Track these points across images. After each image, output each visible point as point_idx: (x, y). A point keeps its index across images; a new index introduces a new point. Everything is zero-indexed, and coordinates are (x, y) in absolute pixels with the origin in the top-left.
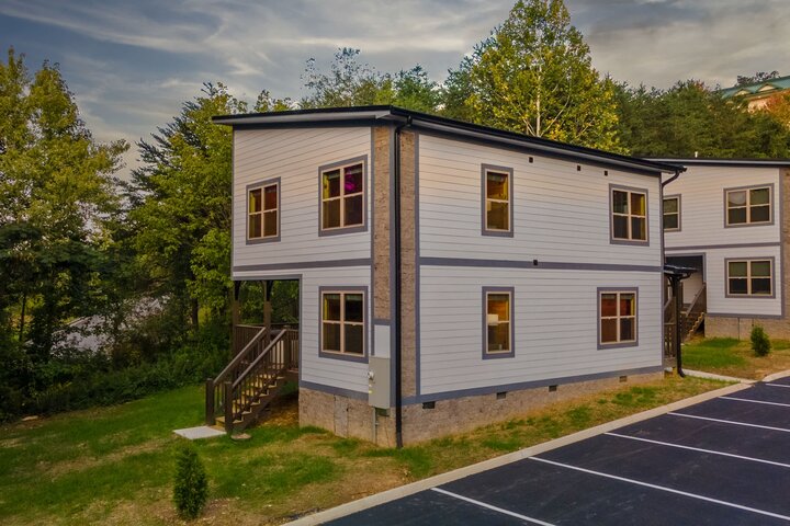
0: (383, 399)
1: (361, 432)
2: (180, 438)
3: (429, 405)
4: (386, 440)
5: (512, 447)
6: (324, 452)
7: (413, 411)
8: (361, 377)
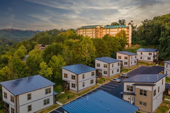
0: (77, 91)
1: (75, 93)
2: (62, 93)
3: (79, 91)
4: (77, 93)
5: (84, 93)
6: (73, 94)
7: (78, 91)
8: (75, 89)
